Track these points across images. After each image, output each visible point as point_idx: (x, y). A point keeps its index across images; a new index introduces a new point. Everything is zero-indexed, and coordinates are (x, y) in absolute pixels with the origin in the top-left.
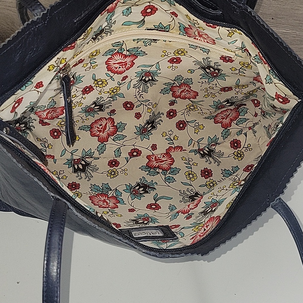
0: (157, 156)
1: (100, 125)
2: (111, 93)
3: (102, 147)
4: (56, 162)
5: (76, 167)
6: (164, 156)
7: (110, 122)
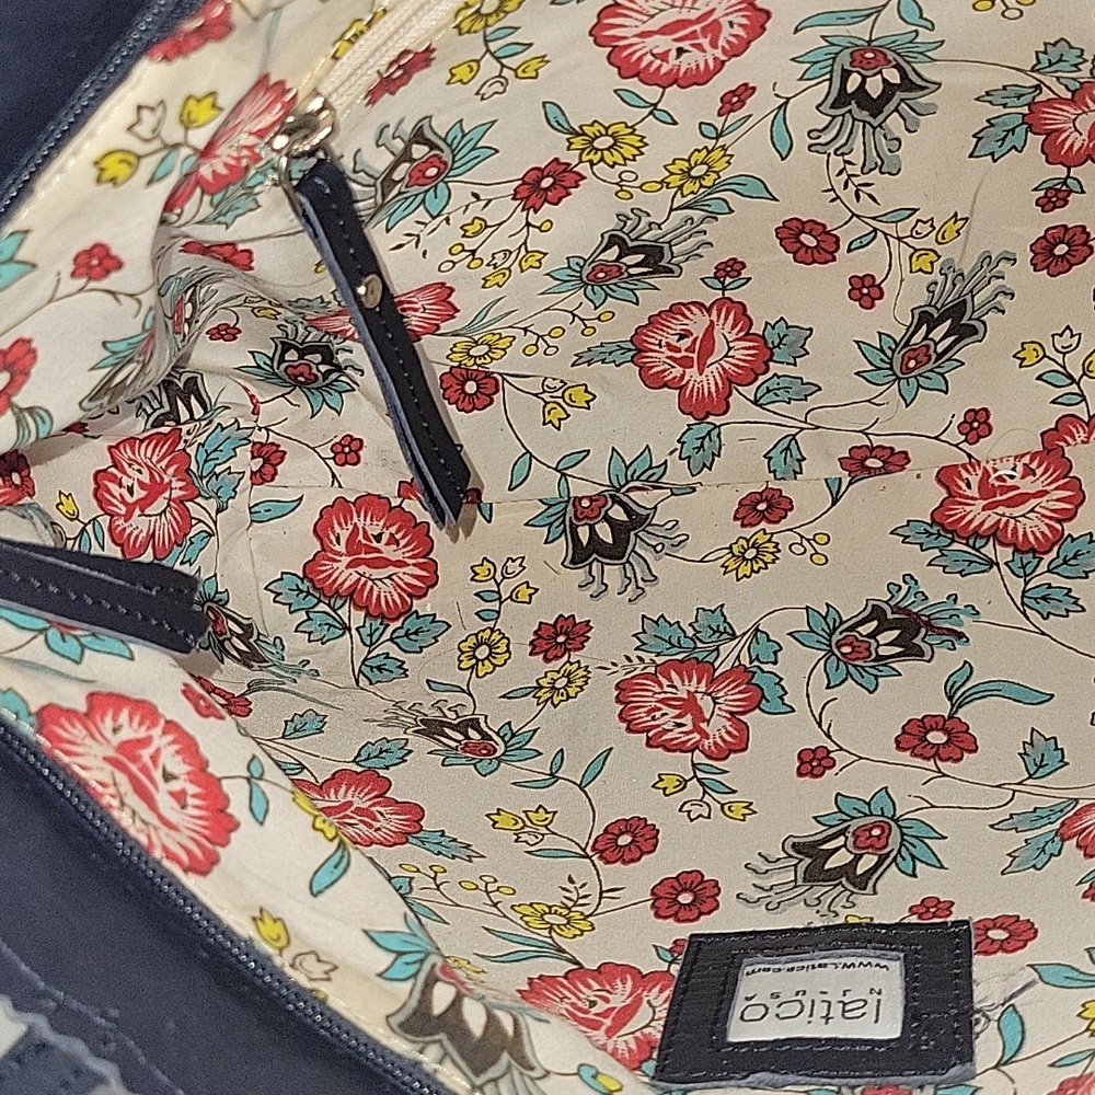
0: (995, 470)
1: (682, 337)
2: (680, 187)
3: (704, 438)
4: (491, 516)
5: (584, 534)
6: (1033, 466)
7: (726, 319)
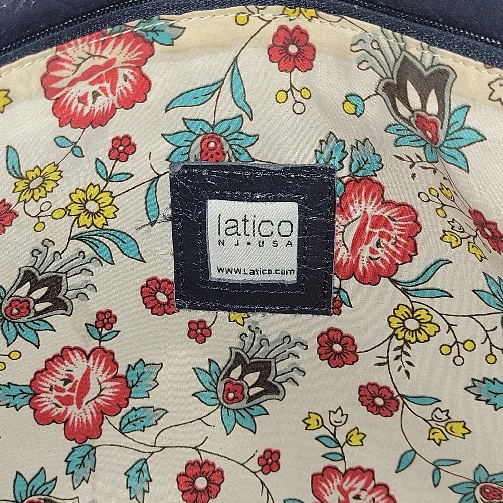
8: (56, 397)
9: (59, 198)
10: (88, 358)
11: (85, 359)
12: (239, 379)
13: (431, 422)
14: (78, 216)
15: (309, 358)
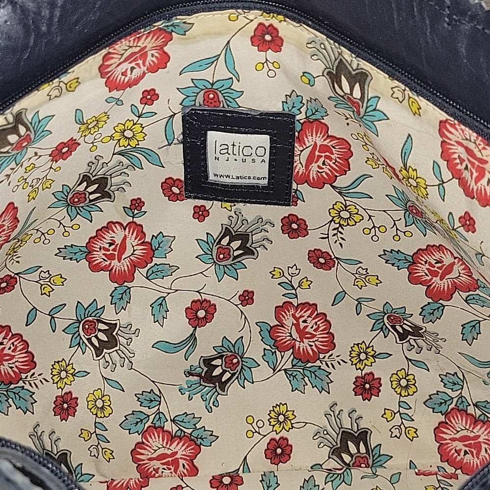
8: (104, 254)
9: (107, 130)
10: (125, 229)
11: (123, 230)
12: (227, 245)
13: (356, 275)
14: (119, 140)
15: (275, 233)
